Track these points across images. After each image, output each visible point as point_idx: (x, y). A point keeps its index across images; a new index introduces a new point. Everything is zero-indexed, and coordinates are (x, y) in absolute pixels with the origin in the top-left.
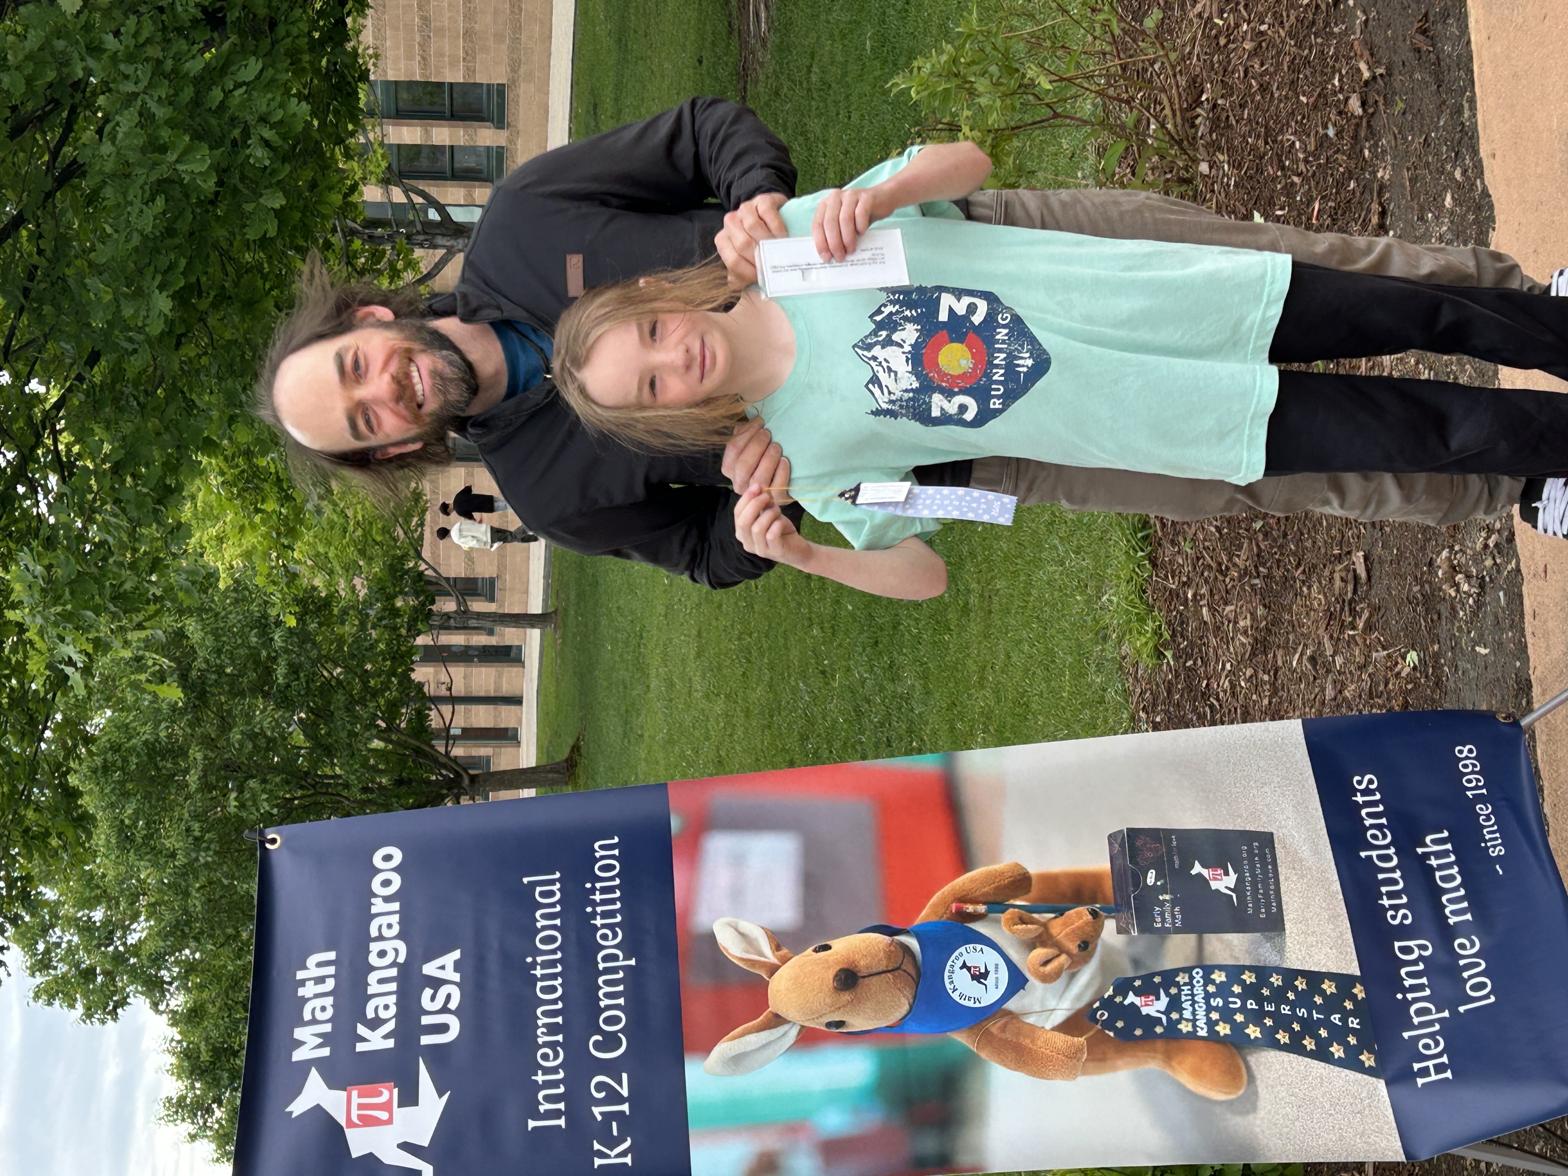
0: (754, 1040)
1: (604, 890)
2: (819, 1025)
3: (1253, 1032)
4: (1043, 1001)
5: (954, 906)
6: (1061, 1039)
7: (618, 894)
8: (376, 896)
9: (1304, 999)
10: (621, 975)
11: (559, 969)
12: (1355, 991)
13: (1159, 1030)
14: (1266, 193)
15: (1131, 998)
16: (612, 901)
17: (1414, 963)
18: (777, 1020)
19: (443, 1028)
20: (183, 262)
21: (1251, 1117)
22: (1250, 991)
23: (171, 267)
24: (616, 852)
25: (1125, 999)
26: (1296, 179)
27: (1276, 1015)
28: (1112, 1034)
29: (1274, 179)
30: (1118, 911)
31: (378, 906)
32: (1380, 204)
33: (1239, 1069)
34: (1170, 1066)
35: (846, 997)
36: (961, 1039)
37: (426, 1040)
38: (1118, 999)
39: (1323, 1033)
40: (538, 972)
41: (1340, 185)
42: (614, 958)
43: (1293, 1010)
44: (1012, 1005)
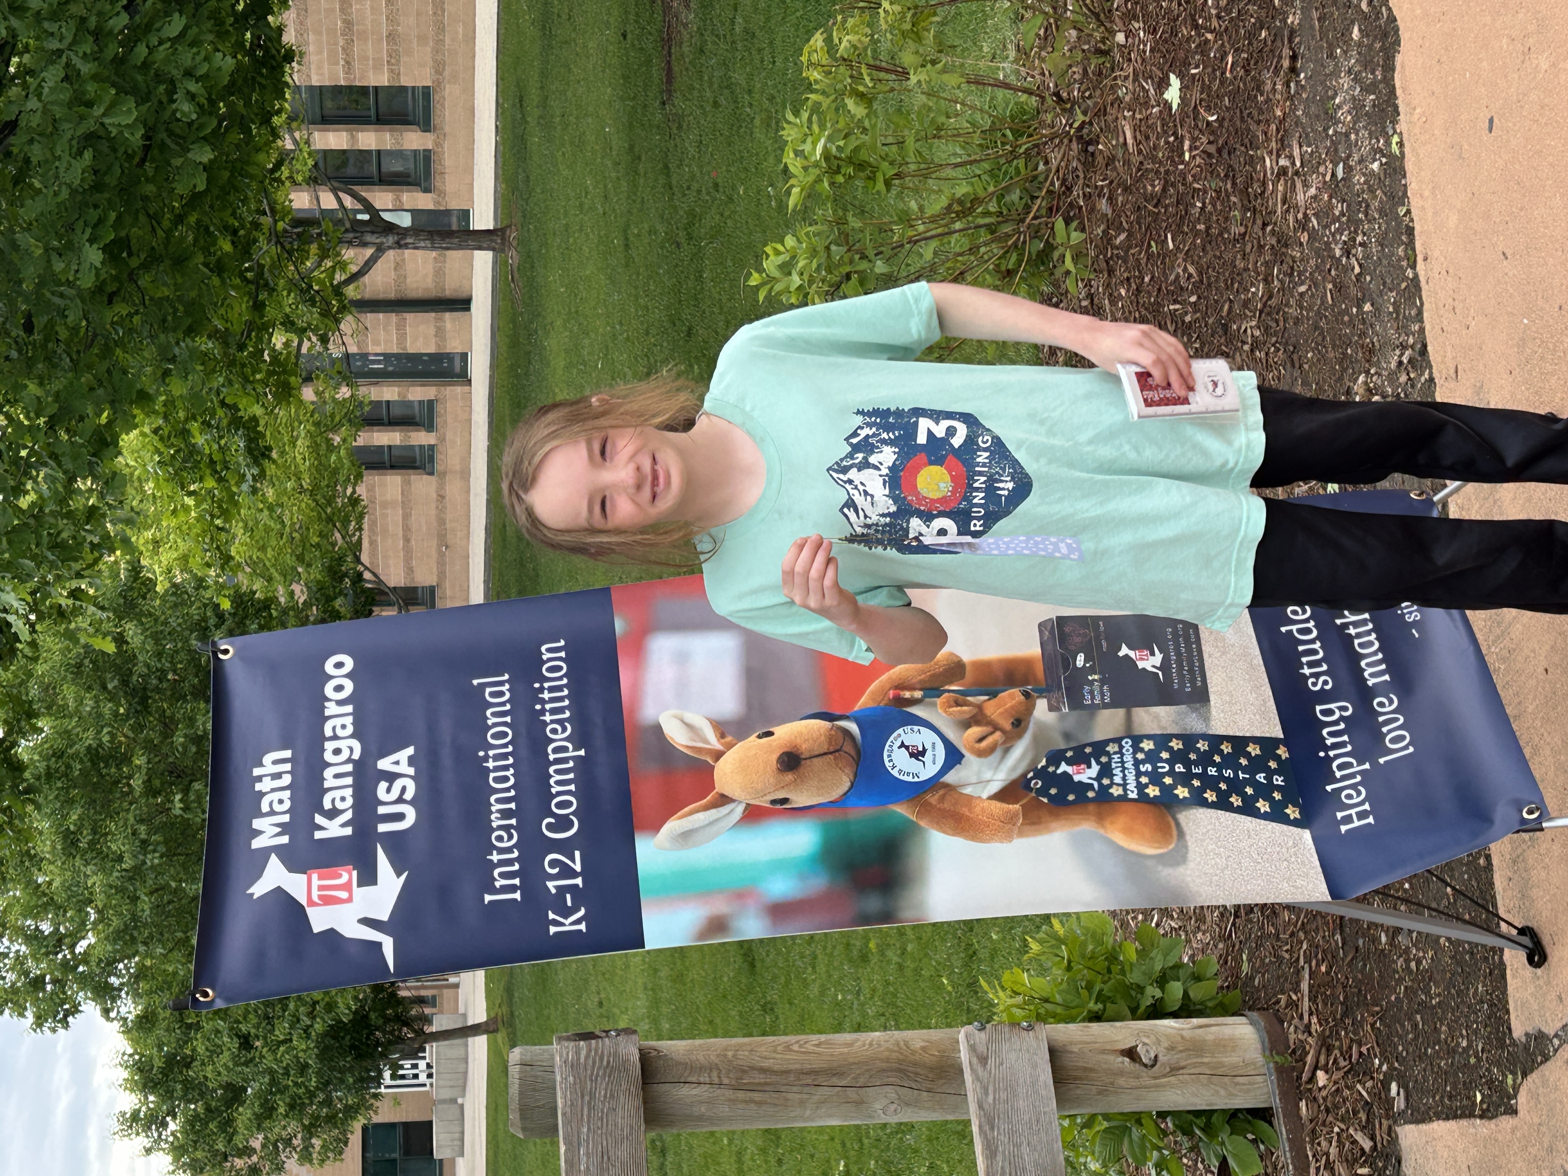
0: (702, 818)
1: (551, 690)
2: (764, 802)
3: (1182, 792)
4: (979, 773)
5: (891, 694)
6: (998, 807)
7: (566, 692)
8: (329, 700)
9: (1230, 761)
10: (571, 764)
11: (511, 760)
12: (1279, 752)
13: (1091, 794)
14: (1182, 54)
15: (1064, 768)
16: (561, 699)
17: (1336, 723)
18: (724, 800)
19: (400, 817)
20: (113, 215)
21: (1181, 869)
22: (1177, 757)
23: (100, 221)
24: (563, 654)
25: (1057, 767)
26: (1209, 36)
27: (1204, 776)
28: (1045, 800)
29: (1189, 39)
30: (1049, 691)
31: (331, 709)
32: (1291, 48)
33: (1169, 827)
34: (1103, 826)
35: (789, 777)
36: (901, 810)
37: (383, 828)
38: (1051, 769)
39: (1249, 791)
40: (491, 764)
41: (1252, 35)
42: (564, 749)
43: (1219, 771)
44: (950, 778)
